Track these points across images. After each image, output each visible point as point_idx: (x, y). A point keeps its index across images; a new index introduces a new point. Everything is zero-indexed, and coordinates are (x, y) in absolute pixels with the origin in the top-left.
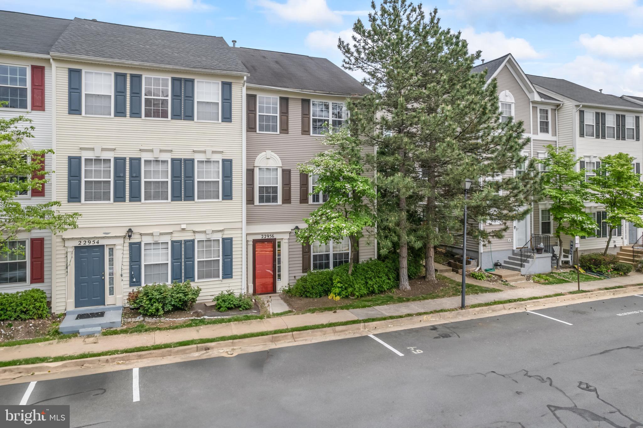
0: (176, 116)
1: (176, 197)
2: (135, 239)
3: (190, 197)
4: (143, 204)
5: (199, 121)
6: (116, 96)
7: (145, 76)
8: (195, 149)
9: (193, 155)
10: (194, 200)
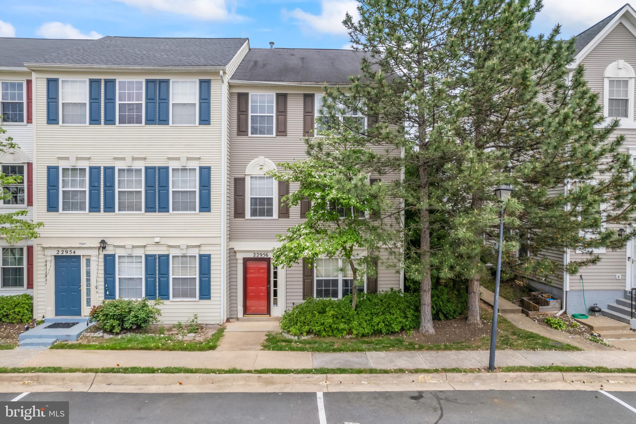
0: (150, 121)
1: (150, 208)
2: (109, 251)
3: (164, 208)
4: (117, 214)
5: (174, 125)
6: (91, 104)
7: (119, 79)
8: (170, 156)
9: (167, 162)
10: (168, 211)
